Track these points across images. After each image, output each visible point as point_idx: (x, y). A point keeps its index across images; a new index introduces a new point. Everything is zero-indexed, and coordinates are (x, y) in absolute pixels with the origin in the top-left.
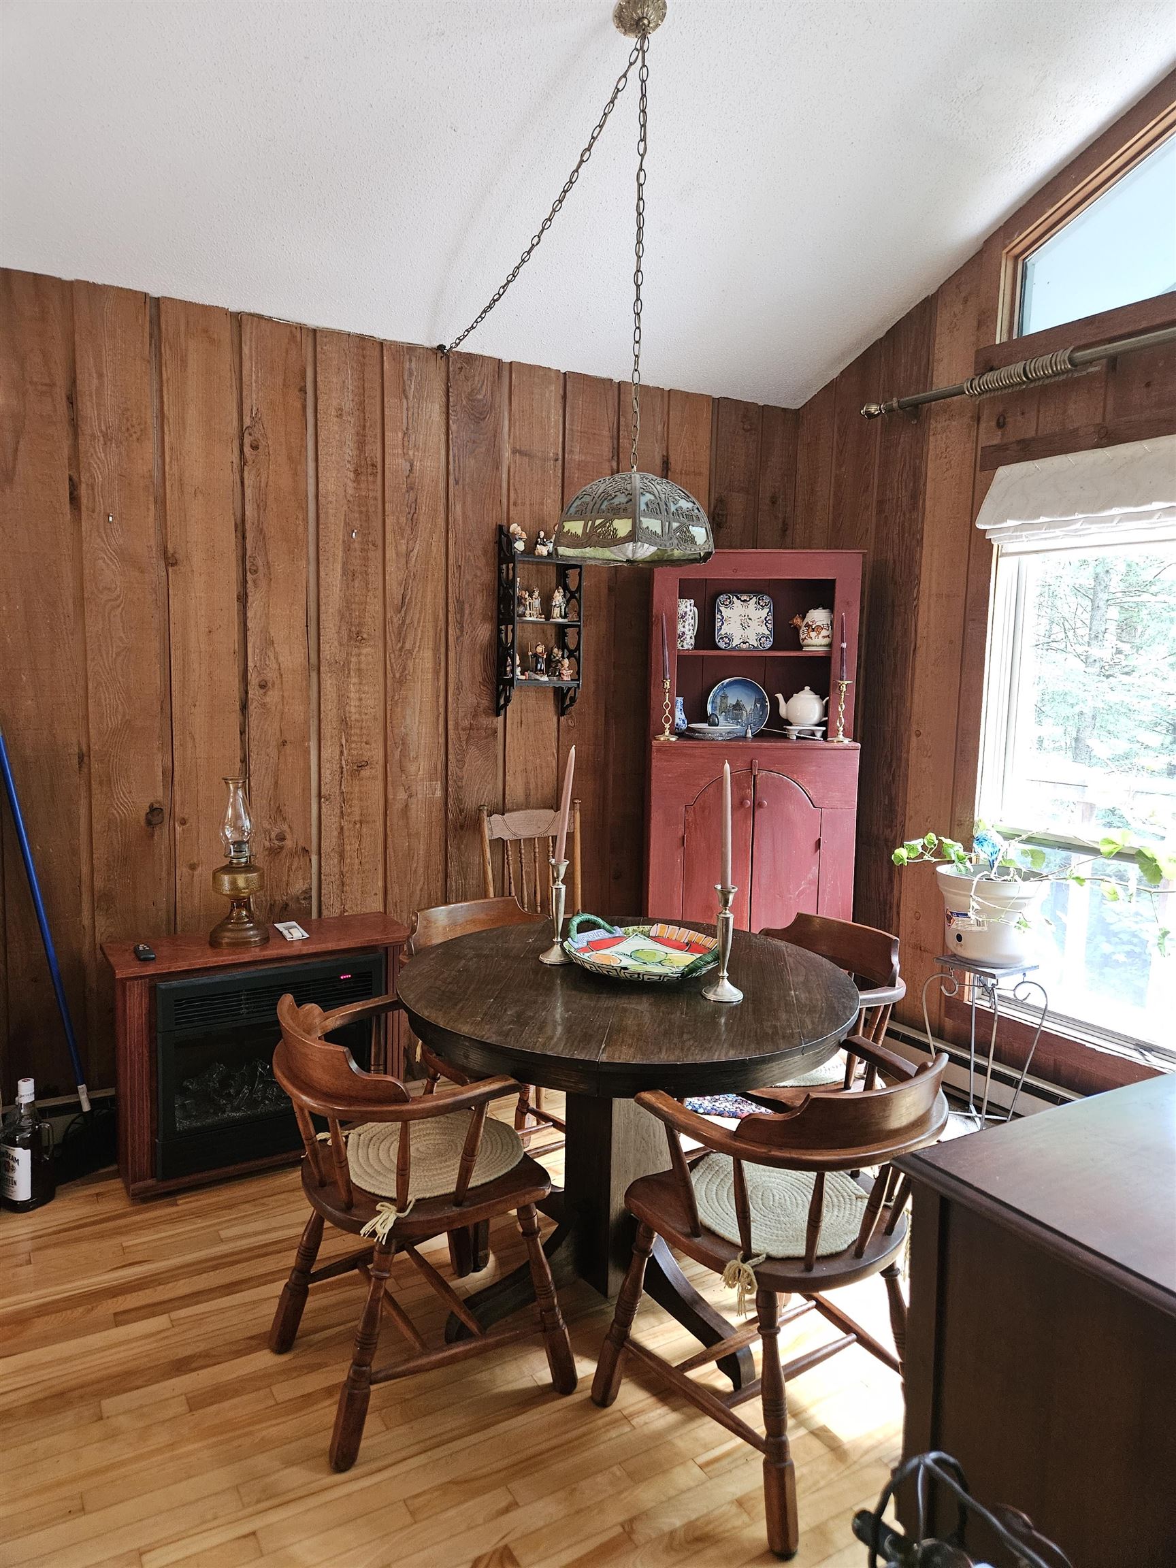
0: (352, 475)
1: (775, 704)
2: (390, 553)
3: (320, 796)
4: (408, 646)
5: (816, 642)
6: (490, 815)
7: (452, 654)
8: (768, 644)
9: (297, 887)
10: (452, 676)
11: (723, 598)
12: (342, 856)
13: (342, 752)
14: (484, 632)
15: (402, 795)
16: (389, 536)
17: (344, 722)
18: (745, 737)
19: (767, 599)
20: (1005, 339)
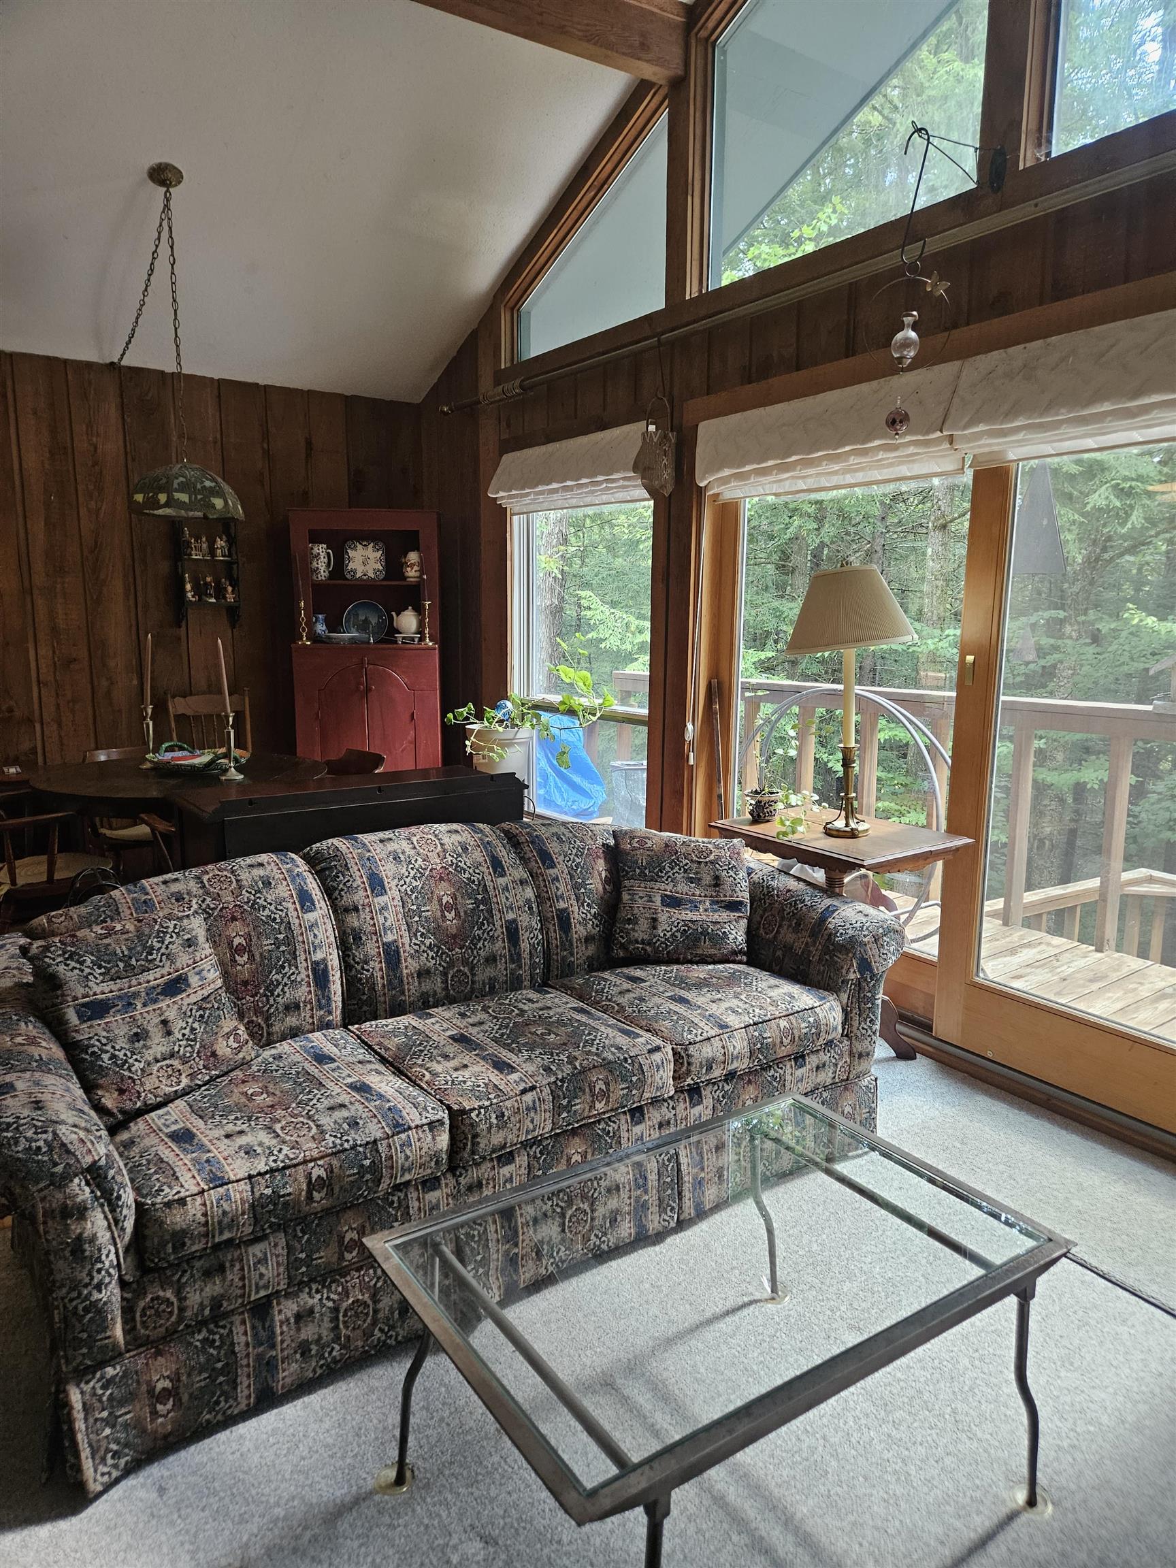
0: (48, 455)
2: (83, 511)
3: (39, 681)
4: (102, 576)
5: (412, 573)
6: (173, 697)
7: (139, 581)
8: (382, 577)
9: (26, 746)
10: (140, 599)
11: (350, 543)
12: (60, 725)
13: (54, 652)
14: (164, 567)
15: (105, 683)
16: (81, 499)
17: (54, 630)
19: (381, 544)
20: (508, 365)
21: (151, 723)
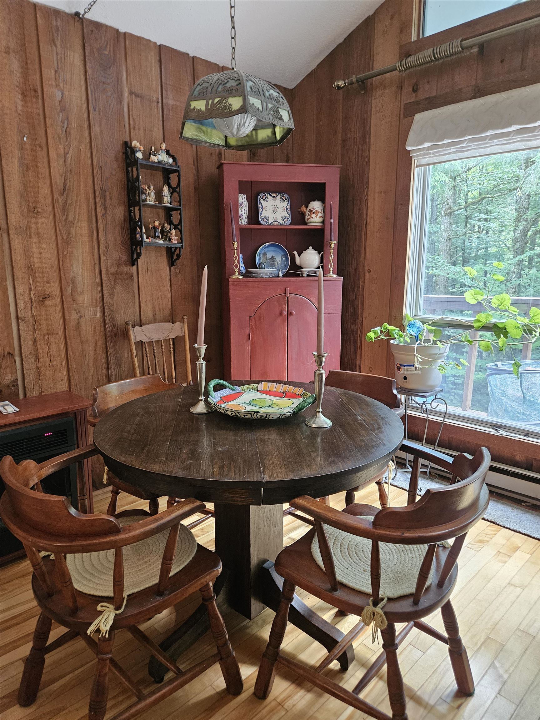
0: (20, 96)
1: (293, 258)
2: (53, 154)
3: (17, 318)
4: (70, 219)
5: (315, 220)
6: (133, 327)
7: (100, 225)
8: (289, 222)
9: (7, 379)
10: (102, 240)
11: (262, 195)
12: (37, 357)
13: (30, 289)
14: (120, 212)
15: (74, 316)
16: (50, 141)
17: (30, 269)
18: (278, 276)
19: (286, 196)
20: (416, 39)
21: (204, 363)
